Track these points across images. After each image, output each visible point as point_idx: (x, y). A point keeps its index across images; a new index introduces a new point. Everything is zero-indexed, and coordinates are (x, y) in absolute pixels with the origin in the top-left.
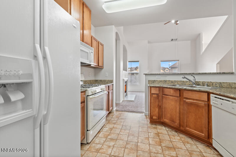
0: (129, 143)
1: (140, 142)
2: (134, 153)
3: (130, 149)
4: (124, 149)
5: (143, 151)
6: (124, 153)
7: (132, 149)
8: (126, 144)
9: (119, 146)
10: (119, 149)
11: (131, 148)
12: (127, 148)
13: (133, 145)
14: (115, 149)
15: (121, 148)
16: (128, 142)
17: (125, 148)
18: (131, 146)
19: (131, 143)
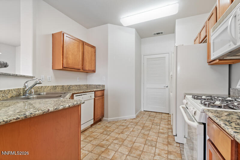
0: (137, 155)
1: (125, 156)
2: (135, 146)
3: (138, 150)
4: (144, 151)
5: (126, 146)
6: (144, 147)
7: (136, 149)
8: (141, 156)
9: (149, 154)
10: (149, 151)
11: (136, 151)
12: (140, 151)
13: (134, 153)
14: (153, 151)
15: (146, 152)
16: (139, 158)
17: (142, 151)
18: (136, 152)
19: (135, 155)
